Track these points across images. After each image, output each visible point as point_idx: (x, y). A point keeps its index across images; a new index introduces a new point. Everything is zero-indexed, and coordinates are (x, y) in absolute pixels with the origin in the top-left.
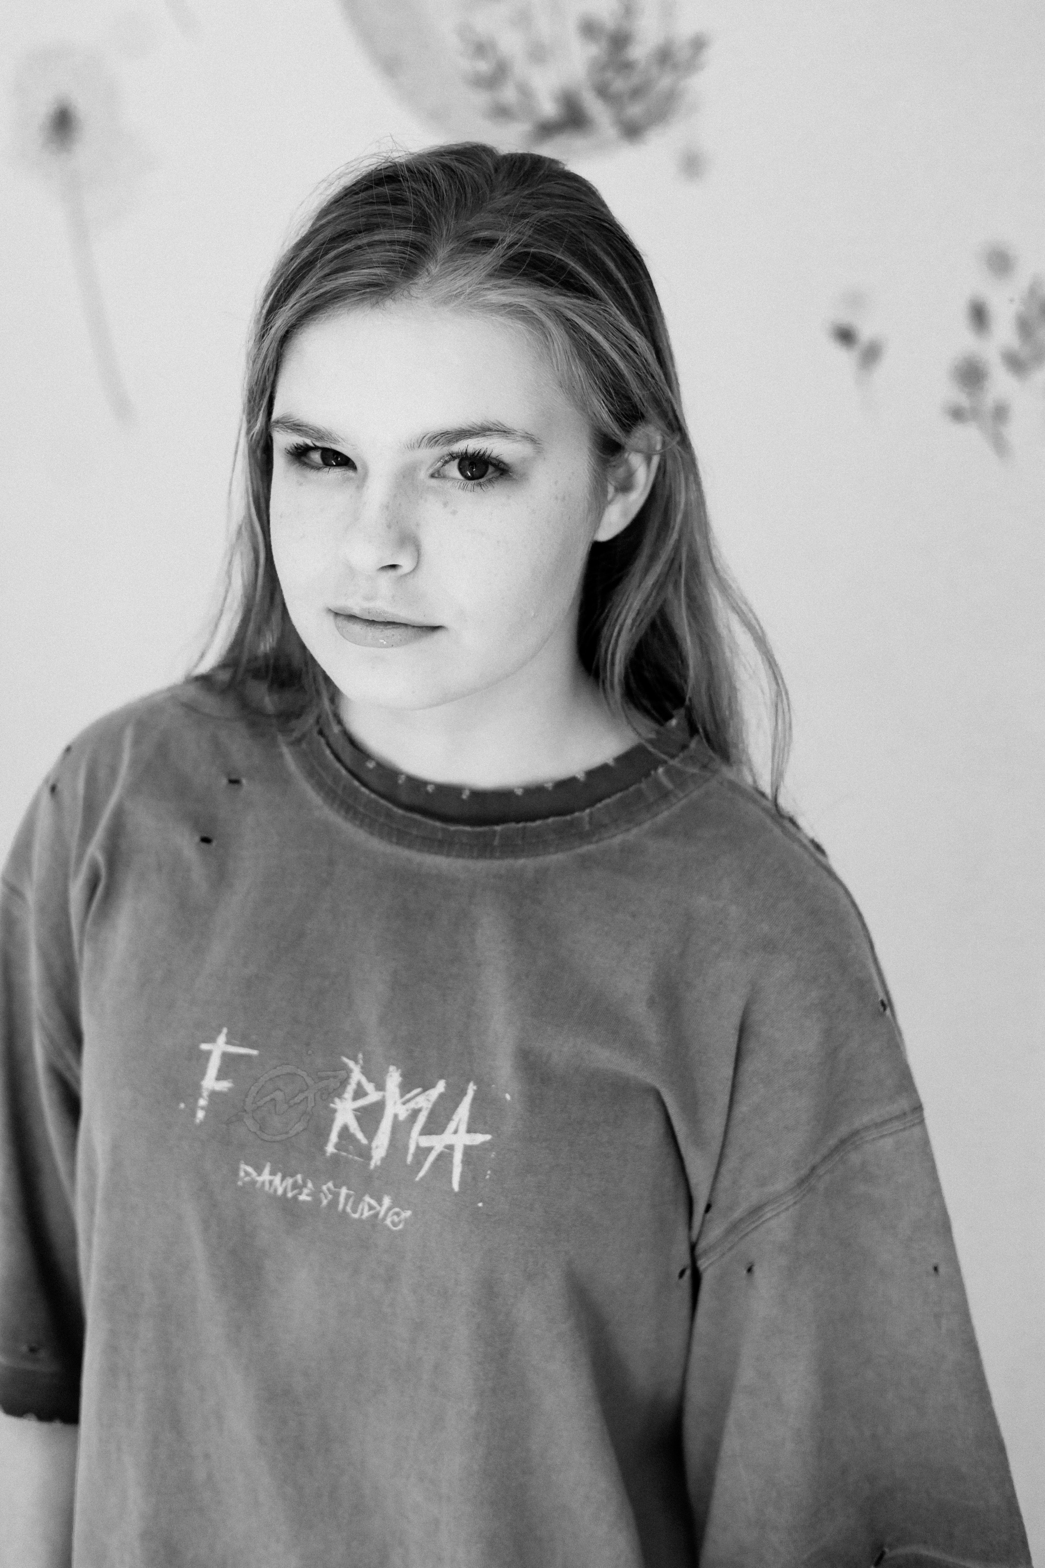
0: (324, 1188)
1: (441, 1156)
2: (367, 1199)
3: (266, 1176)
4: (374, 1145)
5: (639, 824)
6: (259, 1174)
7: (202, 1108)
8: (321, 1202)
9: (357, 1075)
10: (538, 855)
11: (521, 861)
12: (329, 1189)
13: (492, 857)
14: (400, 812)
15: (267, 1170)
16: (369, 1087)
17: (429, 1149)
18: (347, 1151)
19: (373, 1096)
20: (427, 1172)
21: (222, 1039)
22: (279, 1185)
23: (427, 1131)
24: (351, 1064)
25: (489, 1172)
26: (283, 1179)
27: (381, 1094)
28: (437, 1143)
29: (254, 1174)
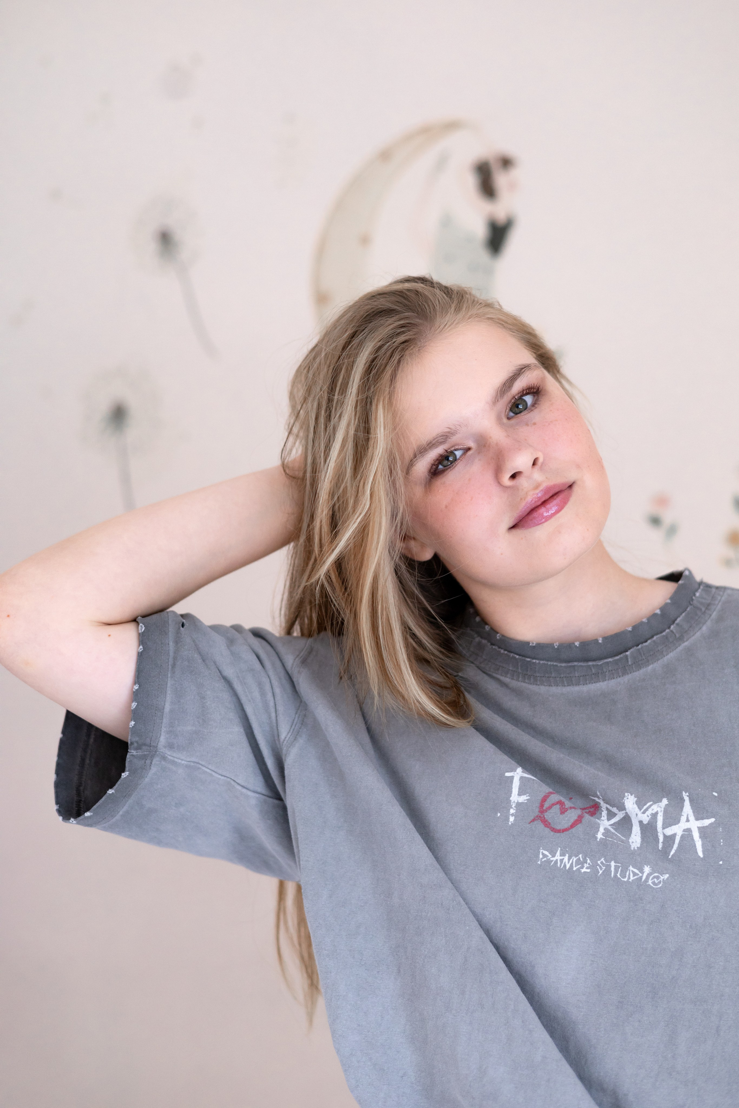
0: (599, 862)
2: (630, 869)
3: (558, 857)
4: (631, 840)
6: (554, 856)
7: (512, 815)
8: (598, 872)
9: (604, 806)
12: (602, 863)
15: (558, 853)
16: (614, 810)
17: (674, 836)
18: (611, 837)
19: (621, 815)
20: (677, 850)
21: (519, 770)
22: (567, 862)
23: (667, 825)
24: (596, 799)
25: (722, 841)
26: (570, 858)
27: (625, 812)
28: (677, 830)
29: (550, 856)
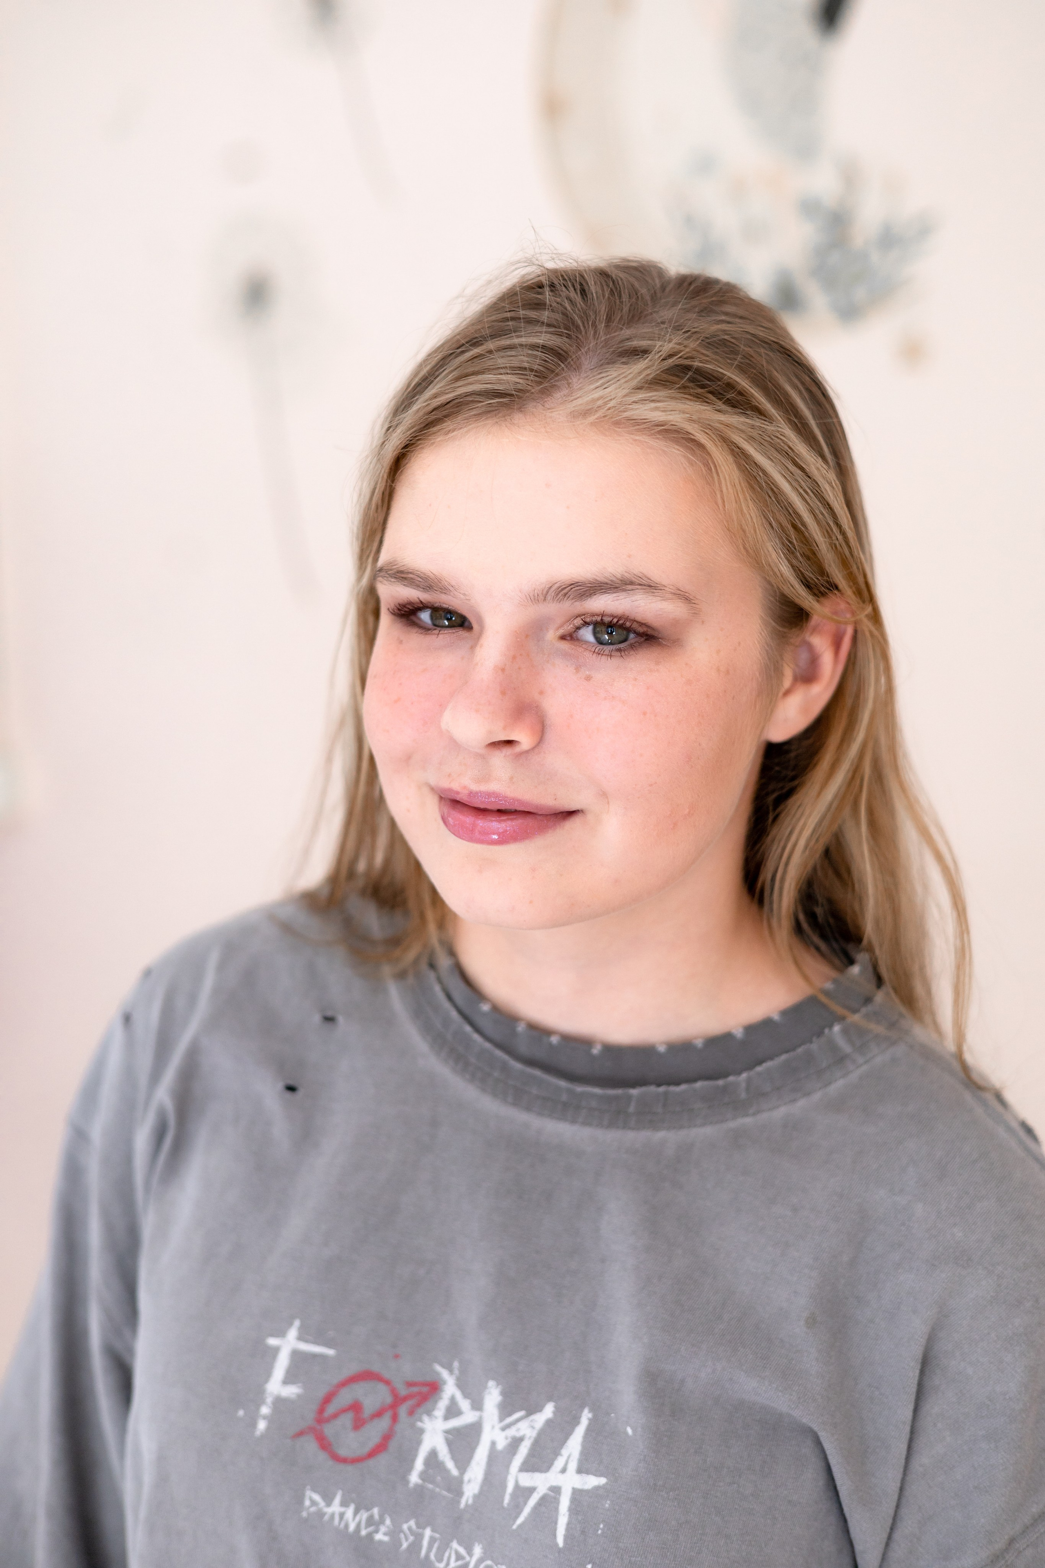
0: (405, 1527)
1: (544, 1499)
2: (455, 1545)
3: (335, 1507)
4: (466, 1477)
5: (807, 1094)
6: (329, 1505)
7: (265, 1418)
8: (401, 1545)
9: (450, 1389)
10: (681, 1127)
11: (661, 1135)
12: (410, 1529)
13: (626, 1127)
14: (517, 1066)
15: (338, 1499)
16: (464, 1404)
17: (531, 1490)
18: (432, 1482)
19: (468, 1417)
20: (527, 1519)
21: (293, 1333)
22: (352, 1519)
23: (528, 1467)
24: (445, 1374)
25: (601, 1526)
26: (356, 1513)
27: (477, 1414)
28: (541, 1482)
29: (322, 1504)
